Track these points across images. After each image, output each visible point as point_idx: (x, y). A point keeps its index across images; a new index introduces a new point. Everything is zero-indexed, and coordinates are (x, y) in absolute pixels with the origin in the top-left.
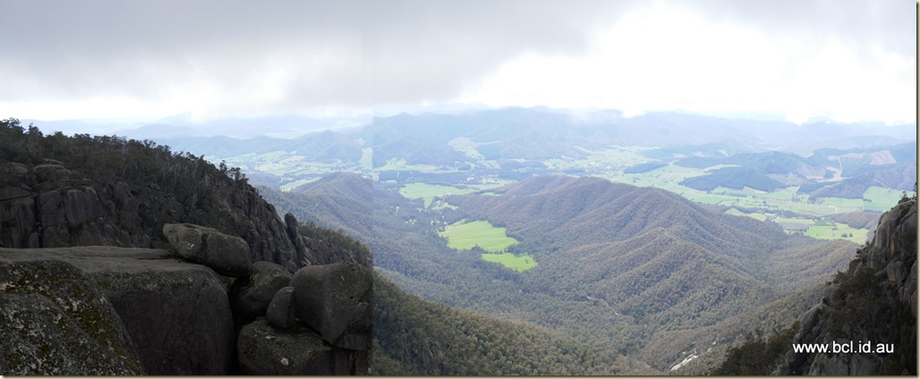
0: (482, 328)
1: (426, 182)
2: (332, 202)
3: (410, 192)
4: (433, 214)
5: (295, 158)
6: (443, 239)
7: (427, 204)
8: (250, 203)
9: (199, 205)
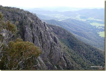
0: (97, 51)
1: (98, 23)
2: (67, 23)
3: (93, 24)
4: (98, 29)
5: (62, 15)
6: (98, 34)
7: (97, 27)
8: (36, 19)
9: (24, 18)
